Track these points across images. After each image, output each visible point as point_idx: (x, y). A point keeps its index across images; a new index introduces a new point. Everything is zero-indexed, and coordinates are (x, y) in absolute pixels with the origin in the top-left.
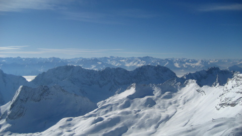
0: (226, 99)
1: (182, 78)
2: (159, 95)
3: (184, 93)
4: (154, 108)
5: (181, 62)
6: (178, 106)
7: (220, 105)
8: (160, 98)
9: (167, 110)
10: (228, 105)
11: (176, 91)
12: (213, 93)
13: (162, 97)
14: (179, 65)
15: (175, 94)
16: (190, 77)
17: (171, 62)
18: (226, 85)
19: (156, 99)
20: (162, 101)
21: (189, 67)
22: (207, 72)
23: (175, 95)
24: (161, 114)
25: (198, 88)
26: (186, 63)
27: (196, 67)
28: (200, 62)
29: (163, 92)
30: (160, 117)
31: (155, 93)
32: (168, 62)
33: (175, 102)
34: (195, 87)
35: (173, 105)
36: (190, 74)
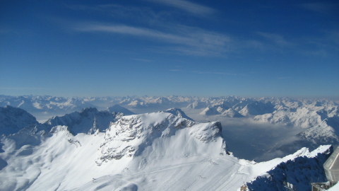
0: (109, 150)
1: (46, 124)
2: (11, 151)
3: (50, 146)
4: (5, 172)
5: (42, 101)
6: (42, 165)
7: (101, 159)
8: (13, 156)
9: (25, 173)
10: (112, 157)
11: (38, 143)
12: (92, 143)
13: (16, 154)
14: (41, 105)
15: (37, 147)
16: (58, 122)
17: (29, 101)
18: (108, 132)
19: (8, 158)
20: (17, 160)
21: (55, 109)
22: (81, 114)
23: (37, 150)
24: (16, 180)
25: (71, 137)
26: (51, 103)
27: (65, 107)
28: (70, 100)
29: (18, 147)
30: (15, 184)
31: (6, 148)
32: (23, 102)
33: (38, 160)
34: (67, 137)
35: (35, 164)
36: (57, 118)
